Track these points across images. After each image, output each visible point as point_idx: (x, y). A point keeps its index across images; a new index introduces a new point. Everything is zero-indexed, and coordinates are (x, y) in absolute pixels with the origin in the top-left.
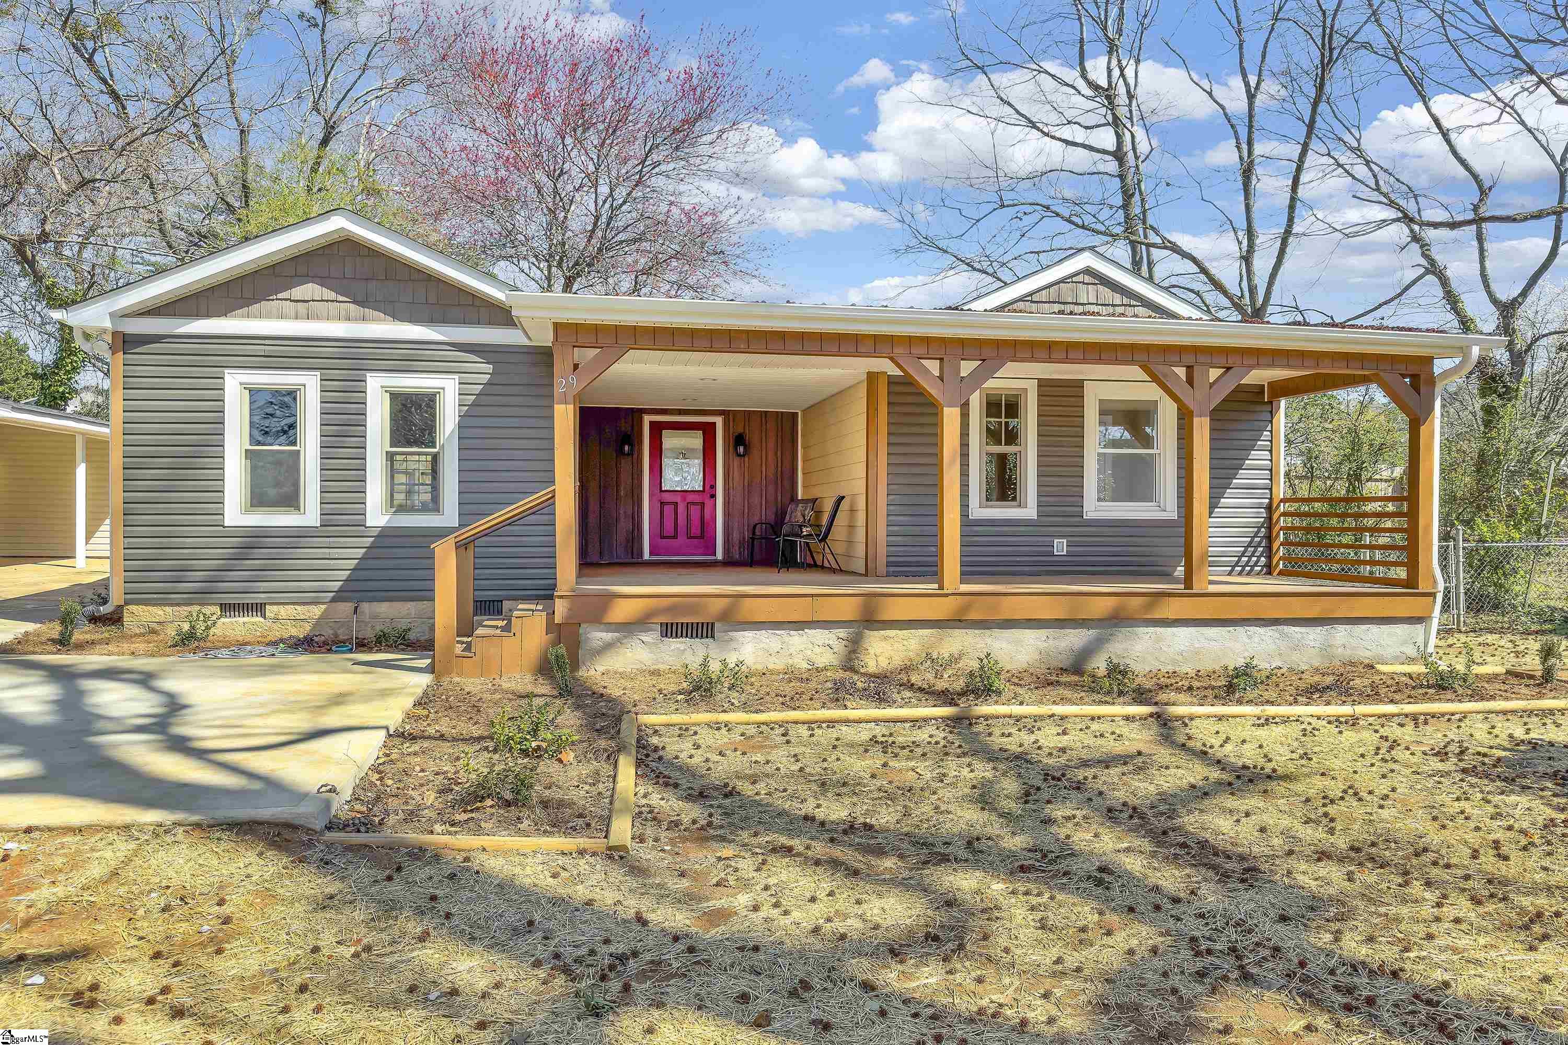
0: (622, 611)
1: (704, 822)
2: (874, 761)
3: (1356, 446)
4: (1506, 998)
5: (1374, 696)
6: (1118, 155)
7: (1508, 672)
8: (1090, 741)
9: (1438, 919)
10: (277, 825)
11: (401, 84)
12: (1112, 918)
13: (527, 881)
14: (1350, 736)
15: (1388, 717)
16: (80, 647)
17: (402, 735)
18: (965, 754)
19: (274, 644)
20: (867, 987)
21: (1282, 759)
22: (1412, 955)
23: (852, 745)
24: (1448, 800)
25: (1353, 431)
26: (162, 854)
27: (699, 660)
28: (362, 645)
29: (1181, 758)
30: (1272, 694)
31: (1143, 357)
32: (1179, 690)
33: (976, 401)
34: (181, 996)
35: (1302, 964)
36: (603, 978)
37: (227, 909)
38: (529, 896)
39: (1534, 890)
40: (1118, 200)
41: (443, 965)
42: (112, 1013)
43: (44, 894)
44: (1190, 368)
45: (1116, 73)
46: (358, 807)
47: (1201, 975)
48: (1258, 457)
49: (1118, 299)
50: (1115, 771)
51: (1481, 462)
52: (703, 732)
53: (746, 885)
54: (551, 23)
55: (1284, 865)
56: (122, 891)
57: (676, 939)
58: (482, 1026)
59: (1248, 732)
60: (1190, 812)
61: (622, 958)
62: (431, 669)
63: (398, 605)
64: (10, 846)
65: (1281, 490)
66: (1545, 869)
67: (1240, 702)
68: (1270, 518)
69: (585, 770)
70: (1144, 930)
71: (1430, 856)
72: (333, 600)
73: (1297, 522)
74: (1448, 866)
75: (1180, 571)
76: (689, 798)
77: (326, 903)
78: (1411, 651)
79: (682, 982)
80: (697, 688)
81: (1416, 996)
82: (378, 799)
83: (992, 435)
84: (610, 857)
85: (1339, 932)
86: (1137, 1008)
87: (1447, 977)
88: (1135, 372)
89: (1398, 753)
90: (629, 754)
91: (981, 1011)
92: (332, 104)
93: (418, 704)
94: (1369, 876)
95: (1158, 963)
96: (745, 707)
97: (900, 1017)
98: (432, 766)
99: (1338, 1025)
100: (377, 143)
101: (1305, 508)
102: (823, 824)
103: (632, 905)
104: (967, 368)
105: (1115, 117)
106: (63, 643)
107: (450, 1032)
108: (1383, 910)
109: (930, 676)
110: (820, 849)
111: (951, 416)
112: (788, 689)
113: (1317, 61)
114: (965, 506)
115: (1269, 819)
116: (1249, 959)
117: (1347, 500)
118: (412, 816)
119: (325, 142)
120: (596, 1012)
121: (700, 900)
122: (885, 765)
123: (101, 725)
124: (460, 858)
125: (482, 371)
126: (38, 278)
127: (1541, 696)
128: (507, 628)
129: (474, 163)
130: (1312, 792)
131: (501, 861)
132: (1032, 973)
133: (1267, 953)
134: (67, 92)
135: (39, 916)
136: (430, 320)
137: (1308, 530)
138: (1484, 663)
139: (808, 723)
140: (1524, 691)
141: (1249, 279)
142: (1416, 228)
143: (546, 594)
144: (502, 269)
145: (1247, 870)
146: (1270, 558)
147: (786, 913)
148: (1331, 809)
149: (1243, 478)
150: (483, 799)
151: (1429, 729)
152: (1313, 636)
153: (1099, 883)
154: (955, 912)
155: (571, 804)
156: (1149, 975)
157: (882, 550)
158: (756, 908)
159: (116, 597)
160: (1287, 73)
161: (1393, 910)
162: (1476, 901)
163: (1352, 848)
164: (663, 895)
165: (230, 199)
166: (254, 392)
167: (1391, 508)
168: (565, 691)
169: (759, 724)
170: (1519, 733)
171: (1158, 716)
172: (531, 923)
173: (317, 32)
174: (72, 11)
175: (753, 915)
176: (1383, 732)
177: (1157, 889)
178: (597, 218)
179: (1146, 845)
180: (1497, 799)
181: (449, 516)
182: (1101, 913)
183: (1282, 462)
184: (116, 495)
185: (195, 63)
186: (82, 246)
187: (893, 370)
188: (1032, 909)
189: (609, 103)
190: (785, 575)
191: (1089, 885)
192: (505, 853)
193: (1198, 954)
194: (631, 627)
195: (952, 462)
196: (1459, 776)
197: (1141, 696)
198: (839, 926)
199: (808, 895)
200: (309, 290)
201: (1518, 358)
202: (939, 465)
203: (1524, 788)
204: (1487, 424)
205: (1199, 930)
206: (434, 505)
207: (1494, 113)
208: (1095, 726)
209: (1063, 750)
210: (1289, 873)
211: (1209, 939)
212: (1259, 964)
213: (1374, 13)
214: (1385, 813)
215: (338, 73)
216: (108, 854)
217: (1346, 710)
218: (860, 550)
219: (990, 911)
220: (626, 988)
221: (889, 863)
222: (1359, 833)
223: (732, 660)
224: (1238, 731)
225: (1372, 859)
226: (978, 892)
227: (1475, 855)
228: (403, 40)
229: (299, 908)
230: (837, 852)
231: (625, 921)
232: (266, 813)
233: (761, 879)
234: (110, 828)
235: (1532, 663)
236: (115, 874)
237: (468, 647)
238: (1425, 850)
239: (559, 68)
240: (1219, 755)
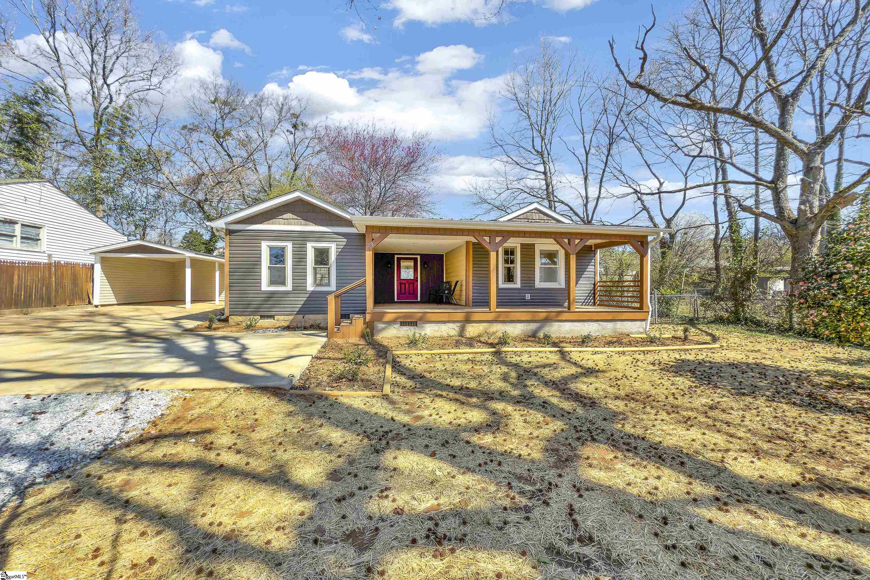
0: (388, 318)
1: (413, 386)
2: (469, 366)
3: (621, 264)
4: (681, 447)
5: (630, 344)
6: (545, 173)
7: (673, 337)
8: (539, 359)
9: (656, 420)
10: (274, 388)
11: (318, 152)
12: (548, 419)
13: (356, 406)
14: (623, 358)
15: (635, 351)
16: (215, 329)
17: (317, 358)
18: (498, 364)
19: (277, 328)
20: (468, 442)
21: (601, 366)
22: (648, 432)
23: (462, 361)
24: (656, 379)
25: (620, 260)
26: (236, 398)
27: (412, 333)
28: (305, 328)
29: (568, 365)
30: (596, 344)
32: (566, 343)
33: (501, 251)
34: (240, 445)
35: (612, 435)
36: (380, 439)
37: (256, 417)
38: (357, 411)
39: (687, 409)
40: (544, 187)
41: (327, 435)
42: (217, 452)
43: (196, 412)
44: (569, 240)
45: (544, 147)
46: (301, 381)
47: (578, 439)
48: (591, 268)
49: (546, 218)
50: (547, 369)
51: (661, 269)
52: (414, 356)
53: (427, 407)
54: (366, 132)
55: (604, 401)
56: (222, 410)
57: (404, 426)
58: (339, 456)
59: (590, 357)
60: (572, 383)
61: (387, 433)
62: (327, 336)
63: (316, 316)
64: (187, 395)
65: (598, 279)
66: (690, 402)
67: (586, 347)
68: (595, 287)
69: (376, 369)
70: (559, 423)
71: (652, 398)
72: (296, 314)
73: (602, 289)
74: (658, 401)
75: (566, 304)
76: (409, 378)
77: (290, 414)
78: (641, 330)
79: (406, 441)
80: (412, 342)
81: (651, 446)
82: (308, 379)
83: (506, 261)
84: (383, 398)
85: (623, 424)
86: (557, 450)
87: (661, 439)
88: (551, 241)
89: (639, 363)
90: (389, 364)
91: (506, 451)
92: (297, 158)
93: (322, 347)
94: (632, 405)
95: (564, 434)
96: (427, 349)
97: (479, 453)
98: (326, 368)
99: (625, 456)
100: (312, 170)
101: (605, 284)
102: (452, 387)
103: (390, 414)
104: (498, 239)
105: (544, 161)
106: (209, 328)
107: (329, 458)
108: (637, 416)
109: (486, 338)
110: (451, 395)
111: (493, 255)
112: (441, 343)
113: (608, 143)
114: (497, 283)
115: (598, 385)
116: (594, 433)
117: (618, 281)
118: (319, 385)
119: (295, 170)
120: (377, 451)
121: (412, 412)
122: (473, 367)
123: (221, 354)
124: (334, 398)
125: (344, 241)
126: (204, 213)
127: (684, 345)
128: (351, 323)
129: (342, 177)
130: (611, 377)
131: (348, 399)
132: (521, 438)
133: (600, 431)
134: (214, 154)
135: (195, 419)
136: (327, 225)
137: (606, 291)
138: (665, 334)
139: (448, 354)
140: (679, 343)
141: (586, 212)
142: (639, 195)
143: (363, 312)
144: (351, 210)
145: (592, 403)
146: (595, 300)
147: (441, 417)
148: (619, 382)
149: (586, 274)
150: (342, 379)
151: (648, 356)
152: (610, 325)
153: (544, 407)
154: (496, 416)
155: (370, 381)
156: (561, 439)
157: (471, 297)
158: (431, 415)
159: (227, 313)
160: (598, 147)
161: (641, 417)
162: (669, 414)
163: (626, 395)
164: (400, 410)
165: (265, 188)
166: (271, 248)
167: (632, 284)
168: (369, 344)
169: (432, 354)
170: (678, 357)
171: (560, 351)
172: (357, 421)
173: (292, 136)
174: (216, 129)
175: (430, 418)
176: (634, 356)
177: (562, 409)
178: (380, 194)
179: (558, 394)
180: (672, 379)
181: (333, 287)
182: (544, 417)
183: (599, 269)
184: (227, 281)
185: (254, 146)
186: (218, 203)
187: (474, 240)
188: (522, 415)
189: (384, 157)
190: (440, 306)
191: (540, 407)
192: (349, 397)
193: (577, 431)
194: (391, 323)
195: (493, 270)
196: (659, 371)
197: (555, 345)
198: (458, 422)
199: (448, 411)
200: (289, 215)
201: (672, 236)
202: (489, 271)
203: (681, 375)
204: (663, 258)
205: (576, 423)
206: (328, 285)
207: (664, 159)
208: (540, 354)
209: (530, 362)
210: (606, 404)
211: (581, 426)
212: (597, 435)
213: (626, 127)
214: (636, 384)
215: (299, 148)
216: (219, 398)
217: (621, 349)
218: (464, 297)
219: (507, 416)
220: (388, 443)
221: (474, 400)
222: (628, 390)
223: (423, 333)
224: (587, 356)
225: (633, 399)
226: (504, 410)
227: (667, 398)
228: (319, 138)
229: (281, 416)
230: (457, 396)
231: (388, 420)
232: (271, 384)
233: (433, 405)
234: (219, 389)
235: (680, 334)
236: (220, 405)
237: (338, 330)
238: (650, 396)
239: (368, 147)
240: (581, 364)
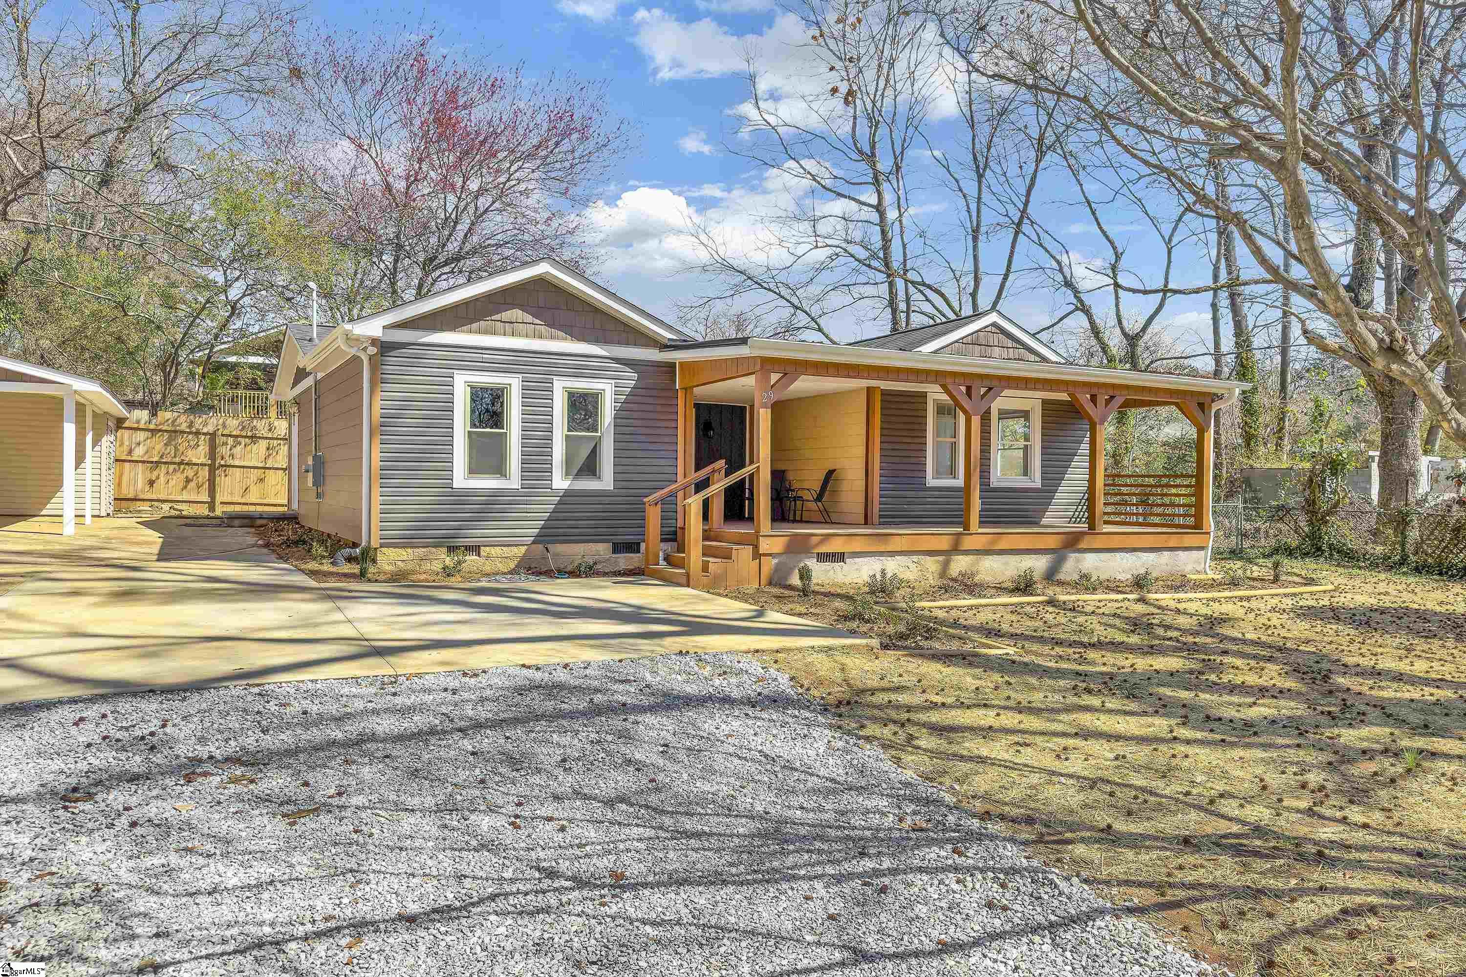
14: (1226, 606)
31: (1071, 389)
49: (1010, 343)
63: (592, 545)
72: (534, 542)
78: (1199, 567)
125: (631, 378)
136: (596, 341)
148: (1271, 631)
151: (1254, 602)
157: (876, 510)
159: (373, 540)
166: (474, 388)
168: (809, 592)
170: (1294, 603)
181: (607, 482)
194: (800, 556)
200: (516, 314)
206: (597, 475)
